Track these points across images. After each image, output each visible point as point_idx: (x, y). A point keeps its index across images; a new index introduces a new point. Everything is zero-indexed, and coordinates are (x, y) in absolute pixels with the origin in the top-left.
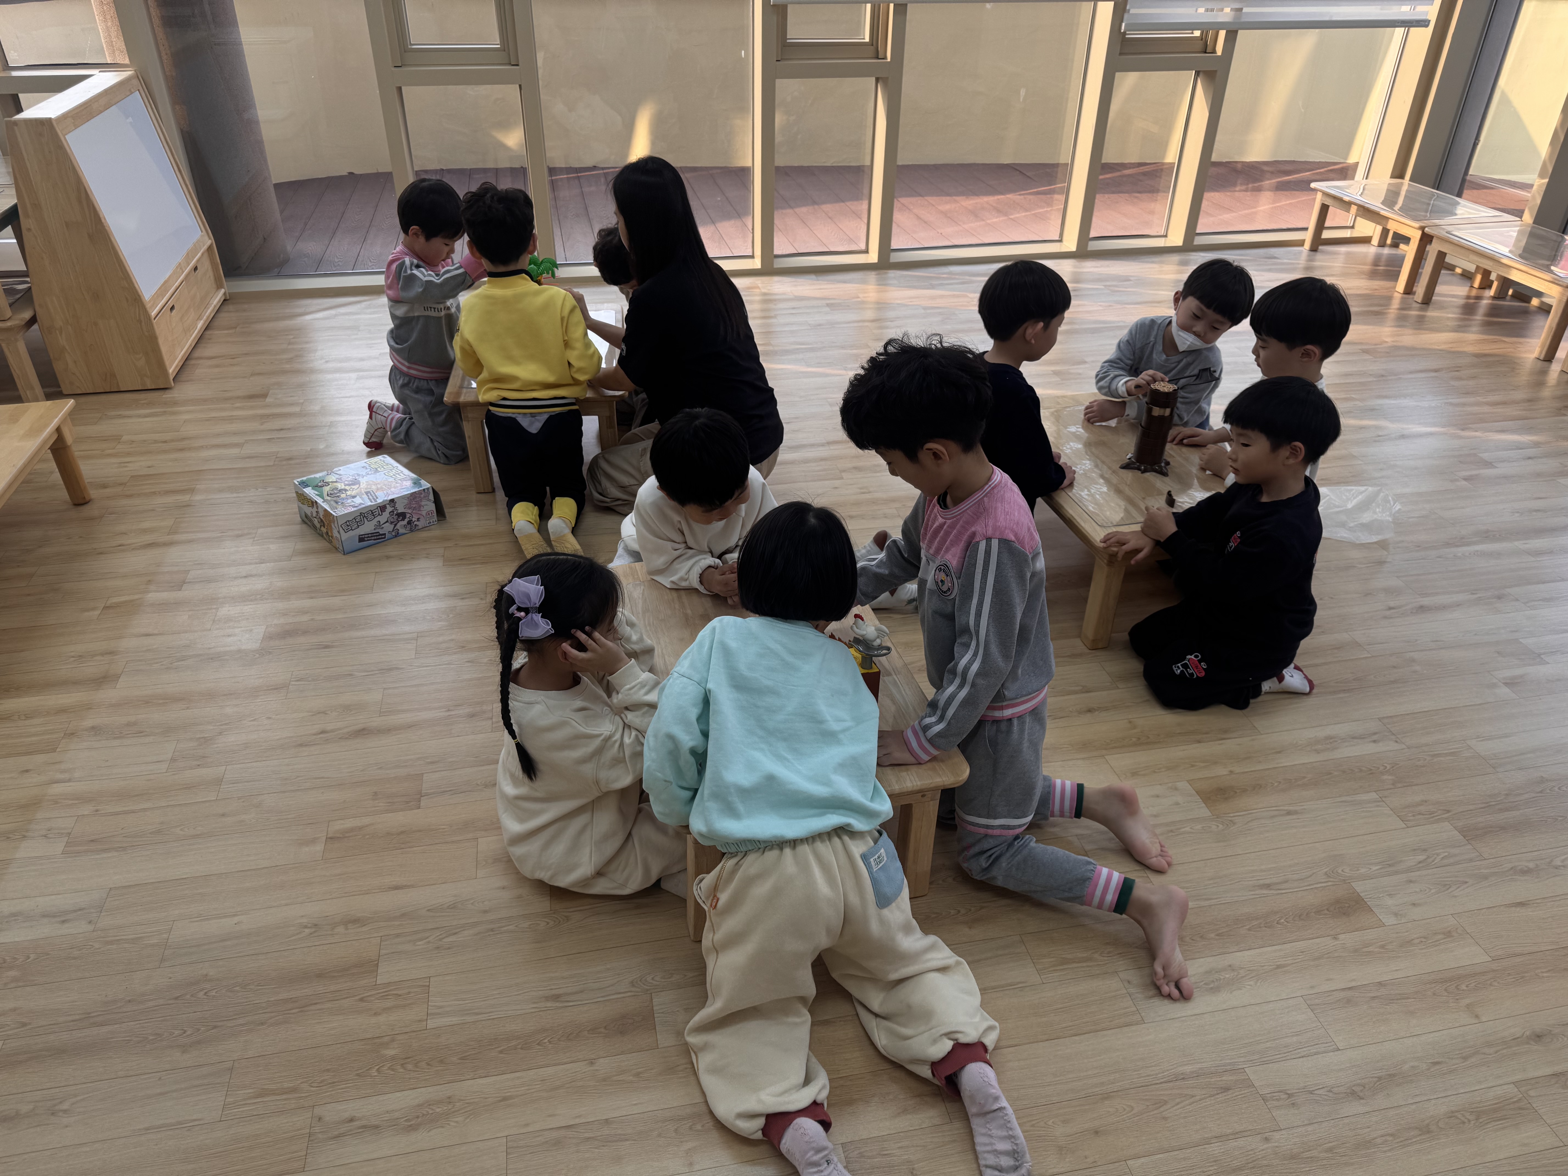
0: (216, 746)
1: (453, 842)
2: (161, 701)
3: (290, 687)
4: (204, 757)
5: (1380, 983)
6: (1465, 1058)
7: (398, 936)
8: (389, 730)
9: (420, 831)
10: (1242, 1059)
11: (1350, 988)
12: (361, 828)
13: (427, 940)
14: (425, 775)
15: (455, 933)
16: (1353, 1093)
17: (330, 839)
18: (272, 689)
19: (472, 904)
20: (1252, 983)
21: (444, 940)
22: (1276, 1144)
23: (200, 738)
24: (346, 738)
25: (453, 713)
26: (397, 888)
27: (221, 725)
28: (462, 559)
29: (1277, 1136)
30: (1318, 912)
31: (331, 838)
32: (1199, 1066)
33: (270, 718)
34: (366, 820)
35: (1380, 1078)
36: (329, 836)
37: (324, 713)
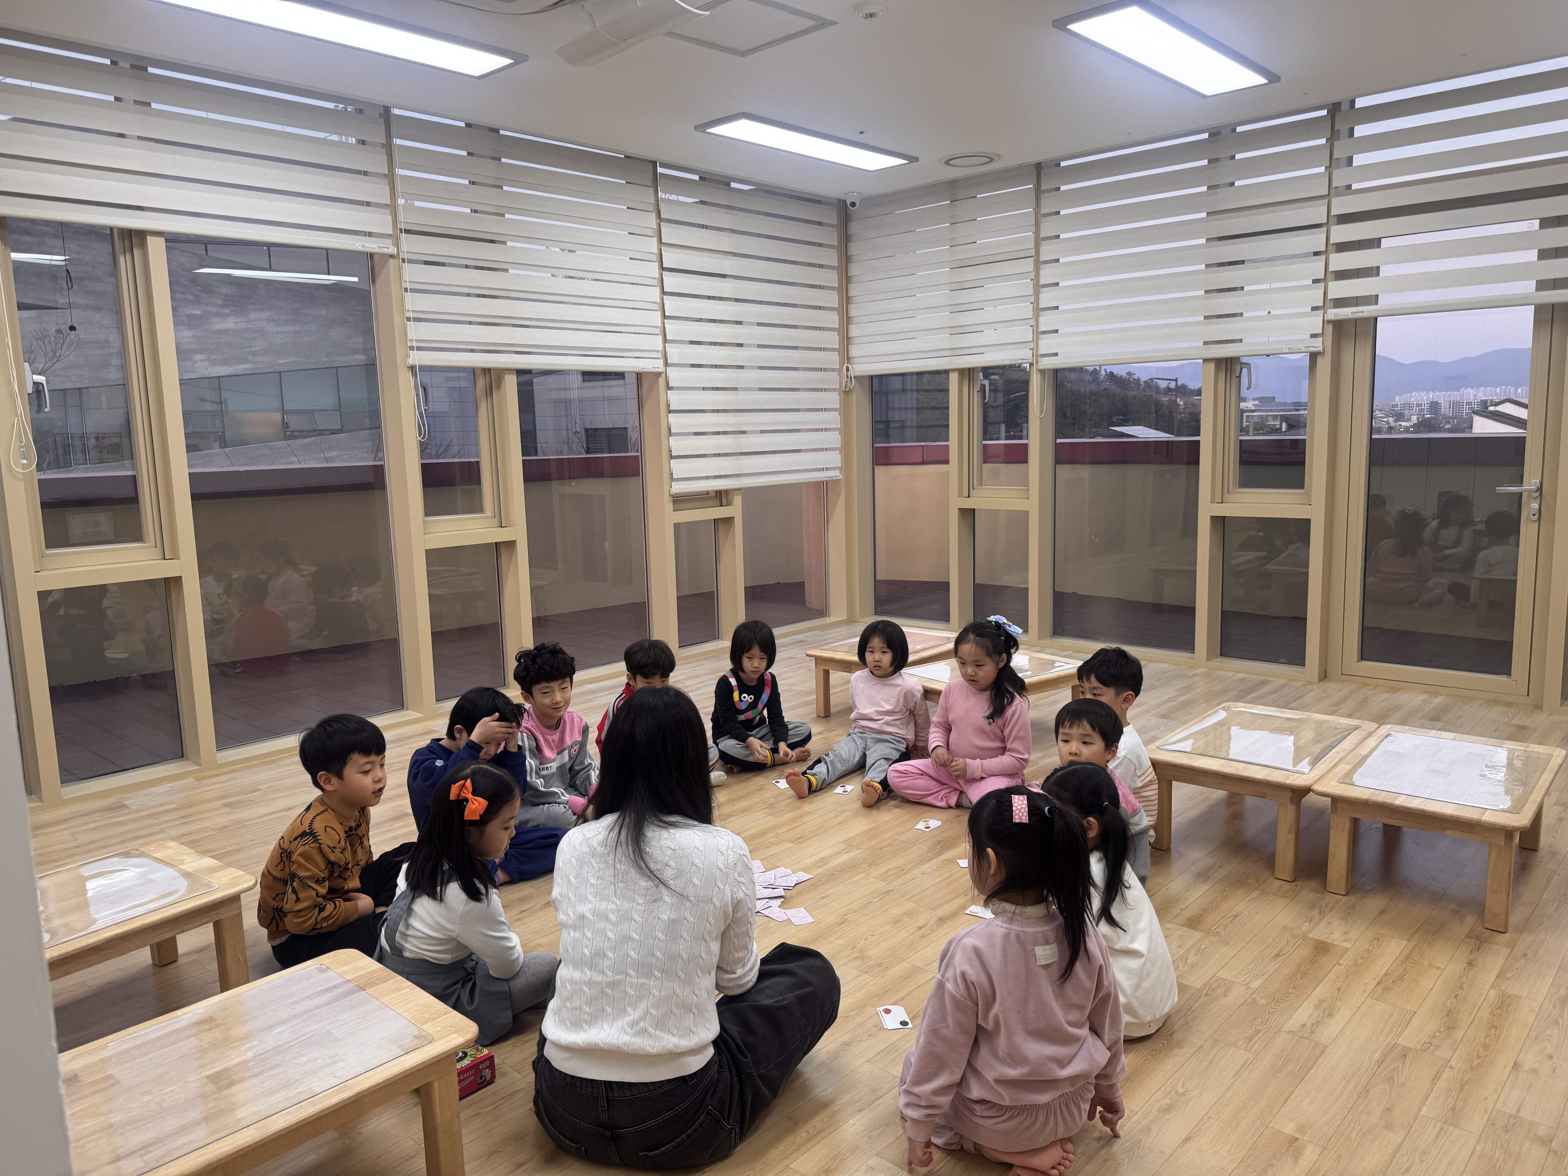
5: (1386, 974)
6: (1461, 988)
10: (1390, 1039)
11: (1379, 983)
16: (1449, 1028)
20: (1339, 1003)
22: (1458, 1067)
29: (1452, 1063)
30: (1315, 956)
32: (1379, 1052)
35: (1447, 1015)
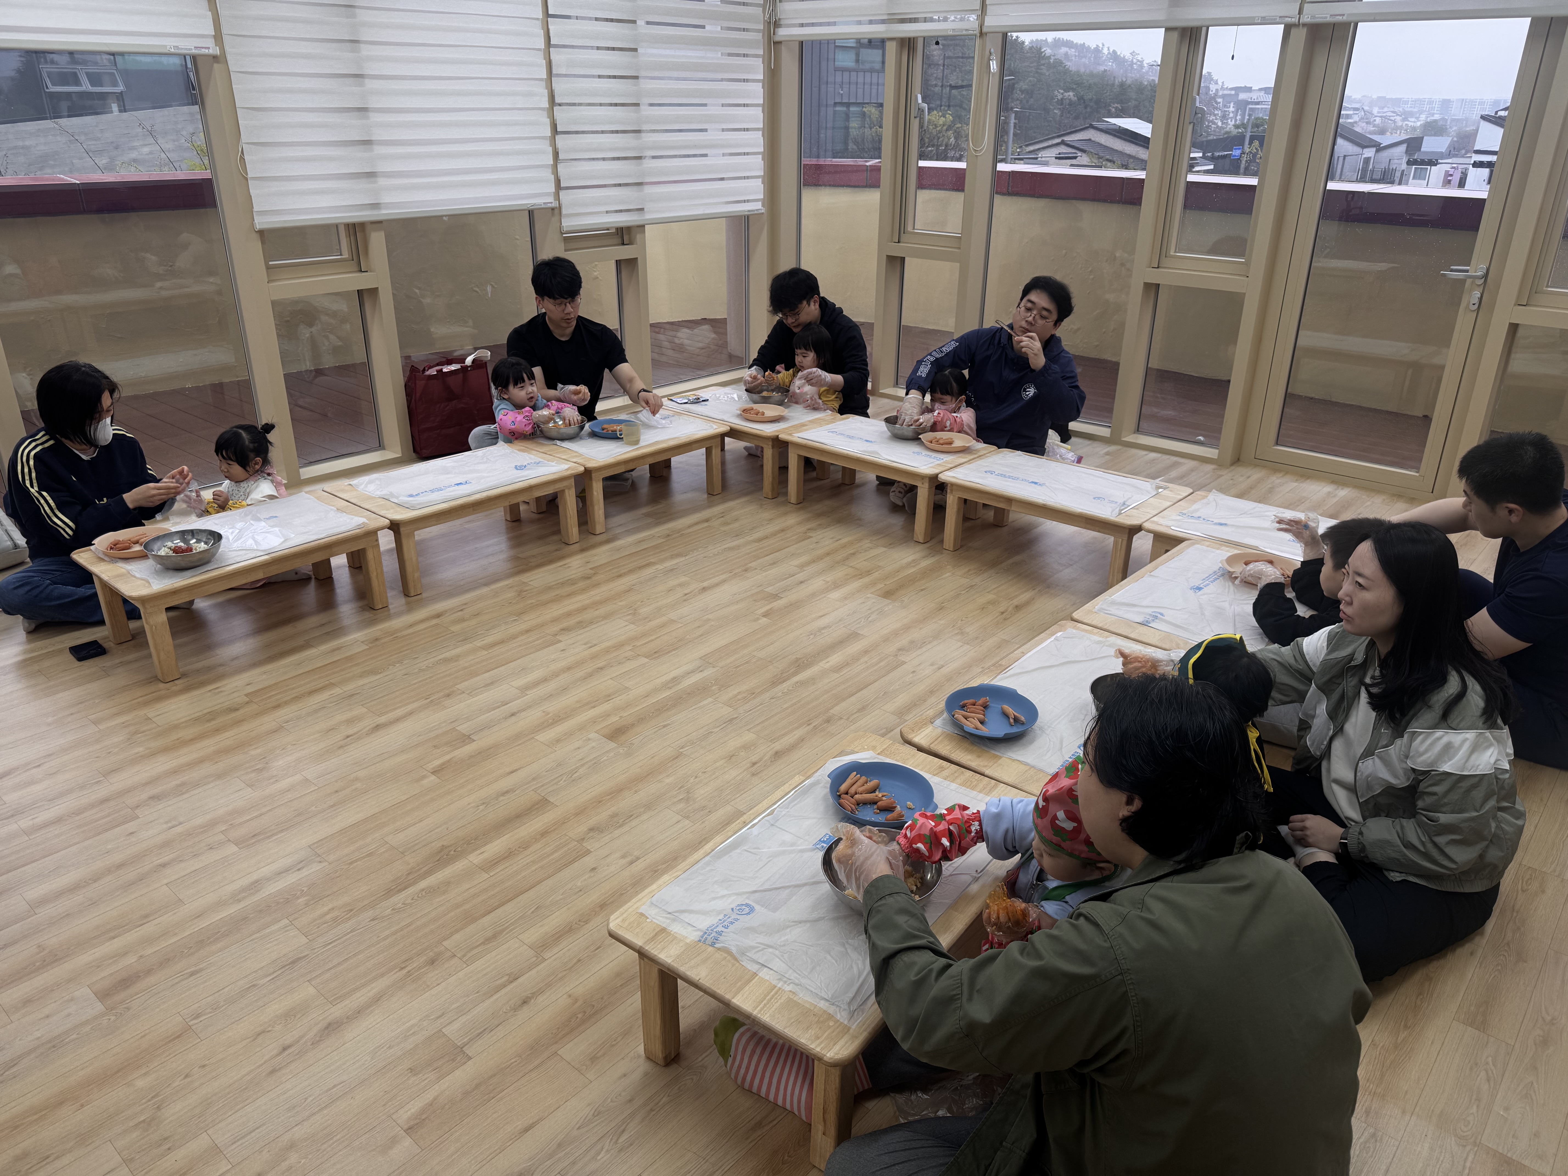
0: (168, 1121)
1: (536, 1067)
2: (35, 1117)
3: (193, 1027)
4: (166, 1139)
7: (574, 1163)
8: (359, 1012)
9: (495, 1075)
12: (431, 1104)
13: (604, 1150)
14: (444, 1030)
15: (623, 1131)
17: (410, 1130)
18: (170, 1041)
19: (612, 1101)
21: (620, 1140)
23: (136, 1125)
24: (318, 1041)
25: (409, 968)
26: (527, 1130)
27: (149, 1101)
28: (253, 836)
31: (410, 1128)
33: (204, 1066)
34: (429, 1096)
36: (406, 1127)
37: (264, 1032)
